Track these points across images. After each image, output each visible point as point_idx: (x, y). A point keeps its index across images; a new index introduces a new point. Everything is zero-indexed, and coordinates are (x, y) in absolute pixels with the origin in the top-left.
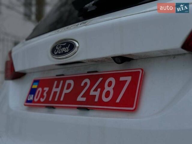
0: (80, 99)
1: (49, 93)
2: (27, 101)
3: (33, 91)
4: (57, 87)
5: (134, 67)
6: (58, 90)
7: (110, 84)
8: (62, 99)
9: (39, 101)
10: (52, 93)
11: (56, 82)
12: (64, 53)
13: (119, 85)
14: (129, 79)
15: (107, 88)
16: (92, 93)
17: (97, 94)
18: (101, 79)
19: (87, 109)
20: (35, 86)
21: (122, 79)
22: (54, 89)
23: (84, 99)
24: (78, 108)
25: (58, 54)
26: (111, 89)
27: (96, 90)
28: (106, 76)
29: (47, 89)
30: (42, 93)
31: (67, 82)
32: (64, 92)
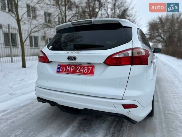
0: (77, 71)
1: (66, 69)
2: (57, 71)
3: (58, 68)
4: (69, 67)
5: (92, 65)
6: (69, 69)
7: (86, 68)
8: (71, 71)
9: (62, 71)
10: (67, 70)
11: (68, 66)
12: (72, 60)
13: (88, 69)
14: (91, 68)
15: (85, 70)
16: (81, 70)
17: (83, 71)
18: (83, 67)
19: (80, 74)
20: (59, 67)
21: (89, 67)
22: (67, 68)
23: (79, 72)
24: (77, 74)
25: (70, 60)
26: (86, 70)
27: (82, 70)
28: (85, 66)
29: (65, 68)
30: (63, 69)
31: (72, 67)
32: (72, 69)
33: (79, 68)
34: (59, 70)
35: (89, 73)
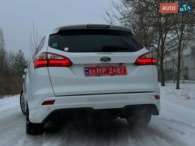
0: (110, 72)
4: (99, 69)
5: (123, 65)
7: (118, 69)
8: (103, 73)
9: (92, 74)
10: (98, 72)
11: (97, 68)
13: (121, 70)
14: (123, 68)
15: (118, 70)
19: (114, 75)
20: (87, 69)
21: (121, 68)
23: (112, 73)
24: (111, 75)
25: (104, 61)
27: (115, 70)
28: (116, 67)
29: (94, 70)
30: (93, 71)
31: (103, 68)
32: (103, 71)
33: (110, 69)
34: (88, 73)
35: (122, 72)
